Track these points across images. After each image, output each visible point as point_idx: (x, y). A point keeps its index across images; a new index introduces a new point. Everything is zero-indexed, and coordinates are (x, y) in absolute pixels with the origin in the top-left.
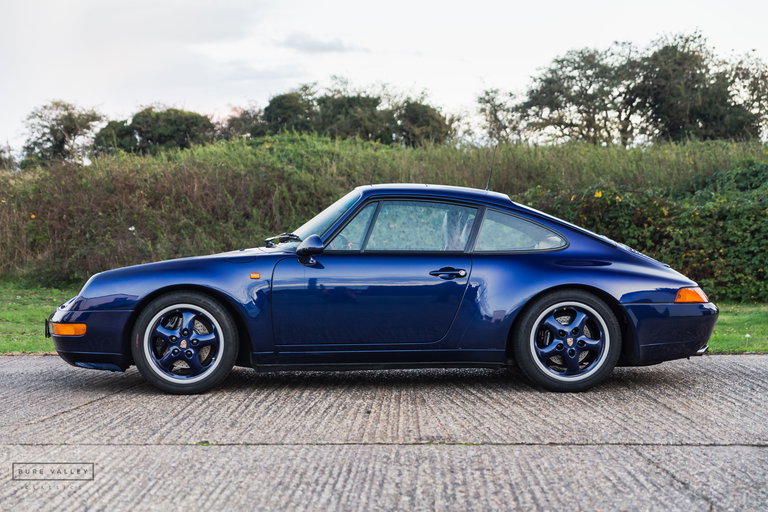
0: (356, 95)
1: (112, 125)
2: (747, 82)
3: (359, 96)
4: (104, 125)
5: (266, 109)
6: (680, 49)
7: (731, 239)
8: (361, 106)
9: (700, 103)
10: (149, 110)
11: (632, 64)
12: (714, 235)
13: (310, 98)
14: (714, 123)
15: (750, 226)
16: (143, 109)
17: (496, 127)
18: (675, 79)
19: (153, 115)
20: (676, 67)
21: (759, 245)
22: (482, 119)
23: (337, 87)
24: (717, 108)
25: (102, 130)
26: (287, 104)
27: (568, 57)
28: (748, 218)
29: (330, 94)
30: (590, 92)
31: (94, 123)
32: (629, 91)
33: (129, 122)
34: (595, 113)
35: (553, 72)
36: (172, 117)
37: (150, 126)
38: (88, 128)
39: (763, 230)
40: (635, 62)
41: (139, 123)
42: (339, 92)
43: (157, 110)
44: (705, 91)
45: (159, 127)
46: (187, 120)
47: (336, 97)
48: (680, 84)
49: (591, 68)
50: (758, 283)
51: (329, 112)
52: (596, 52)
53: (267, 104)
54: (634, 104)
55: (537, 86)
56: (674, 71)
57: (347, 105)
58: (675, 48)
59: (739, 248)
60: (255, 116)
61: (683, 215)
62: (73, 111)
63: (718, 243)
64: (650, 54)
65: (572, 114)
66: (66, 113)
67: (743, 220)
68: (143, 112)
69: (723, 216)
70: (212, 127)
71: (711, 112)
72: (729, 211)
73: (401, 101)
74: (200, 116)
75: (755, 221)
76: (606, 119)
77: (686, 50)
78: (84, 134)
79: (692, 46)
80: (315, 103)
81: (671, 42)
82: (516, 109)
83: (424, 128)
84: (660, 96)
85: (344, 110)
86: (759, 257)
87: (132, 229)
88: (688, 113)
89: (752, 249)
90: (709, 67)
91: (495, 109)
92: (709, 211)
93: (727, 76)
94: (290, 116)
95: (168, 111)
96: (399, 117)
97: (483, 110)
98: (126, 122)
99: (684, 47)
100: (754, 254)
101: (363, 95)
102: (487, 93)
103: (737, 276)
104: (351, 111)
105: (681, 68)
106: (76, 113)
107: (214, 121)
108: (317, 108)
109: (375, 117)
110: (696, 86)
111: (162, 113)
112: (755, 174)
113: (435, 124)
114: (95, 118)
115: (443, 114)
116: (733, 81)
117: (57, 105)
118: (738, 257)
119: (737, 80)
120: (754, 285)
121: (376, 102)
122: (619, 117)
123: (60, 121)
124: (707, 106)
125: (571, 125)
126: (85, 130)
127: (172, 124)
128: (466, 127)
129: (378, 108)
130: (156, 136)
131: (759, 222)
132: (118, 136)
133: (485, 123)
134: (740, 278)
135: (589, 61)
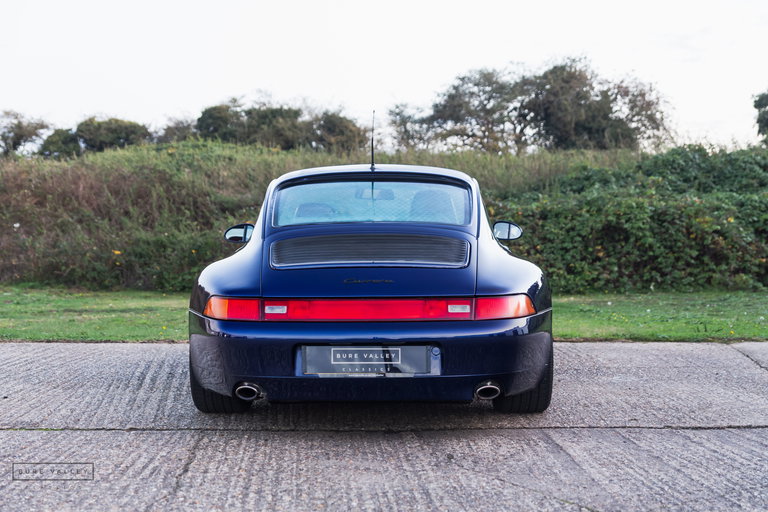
0: (278, 107)
1: (58, 132)
2: (627, 100)
3: (281, 108)
4: (50, 132)
5: (199, 120)
6: (568, 69)
7: (548, 236)
8: (283, 117)
9: (584, 117)
10: (91, 120)
11: (525, 82)
12: (534, 232)
13: (238, 109)
14: (596, 135)
15: (566, 224)
16: (87, 118)
17: (405, 137)
18: (563, 94)
19: (96, 124)
20: (563, 85)
21: (572, 242)
22: (392, 130)
23: (263, 100)
24: (599, 122)
25: (50, 137)
26: (218, 115)
27: (468, 75)
28: (566, 218)
29: (257, 107)
30: (489, 107)
31: (41, 131)
32: (523, 107)
33: (74, 130)
34: (493, 125)
35: (456, 88)
36: (113, 126)
37: (91, 134)
38: (37, 135)
39: (578, 228)
40: (528, 79)
41: (82, 131)
42: (265, 105)
43: (99, 119)
44: (589, 107)
45: (101, 135)
46: (126, 128)
47: (262, 109)
48: (566, 100)
49: (489, 86)
50: (568, 277)
51: (254, 123)
52: (494, 70)
53: (200, 115)
54: (528, 118)
55: (441, 100)
56: (562, 88)
57: (270, 117)
58: (563, 68)
59: (554, 245)
60: (189, 125)
61: (507, 214)
62: (21, 120)
63: (536, 240)
64: (541, 73)
65: (473, 126)
66: (16, 122)
67: (562, 220)
68: (86, 122)
69: (544, 216)
70: (150, 135)
71: (594, 125)
72: (550, 211)
73: (319, 112)
74: (138, 126)
75: (573, 219)
76: (503, 131)
77: (573, 70)
78: (33, 141)
79: (579, 66)
80: (243, 114)
81: (560, 62)
82: (422, 121)
83: (340, 138)
84: (549, 111)
85: (267, 120)
86: (571, 253)
87: (17, 225)
88: (573, 125)
89: (565, 245)
90: (594, 85)
91: (404, 121)
92: (532, 211)
93: (609, 93)
94: (220, 125)
95: (110, 120)
96: (318, 128)
97: (394, 122)
98: (70, 130)
99: (571, 67)
100: (567, 250)
101: (286, 107)
102: (397, 107)
103: (551, 270)
104: (274, 122)
105: (567, 86)
106: (25, 122)
107: (151, 130)
108: (245, 118)
109: (296, 127)
110: (583, 102)
111: (103, 123)
112: (588, 178)
113: (350, 134)
114: (43, 126)
115: (358, 125)
116: (616, 98)
117: (7, 114)
118: (553, 253)
119: (619, 97)
120: (565, 278)
121: (297, 113)
122: (515, 129)
123: (12, 129)
124: (590, 119)
125: (474, 135)
126: (34, 137)
127: (112, 132)
128: (379, 137)
129: (300, 120)
130: (98, 144)
131: (575, 222)
132: (63, 143)
133: (395, 134)
134: (553, 273)
135: (487, 78)
